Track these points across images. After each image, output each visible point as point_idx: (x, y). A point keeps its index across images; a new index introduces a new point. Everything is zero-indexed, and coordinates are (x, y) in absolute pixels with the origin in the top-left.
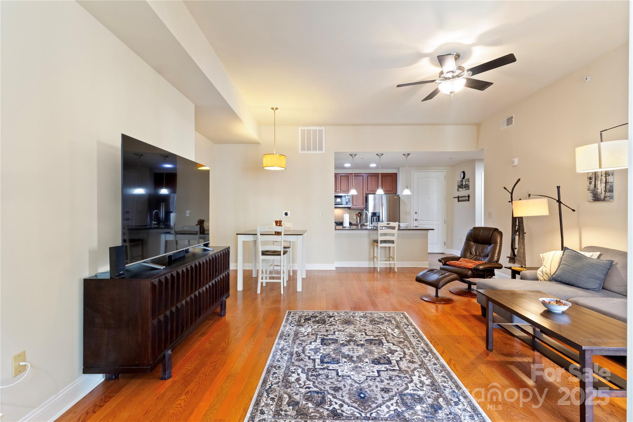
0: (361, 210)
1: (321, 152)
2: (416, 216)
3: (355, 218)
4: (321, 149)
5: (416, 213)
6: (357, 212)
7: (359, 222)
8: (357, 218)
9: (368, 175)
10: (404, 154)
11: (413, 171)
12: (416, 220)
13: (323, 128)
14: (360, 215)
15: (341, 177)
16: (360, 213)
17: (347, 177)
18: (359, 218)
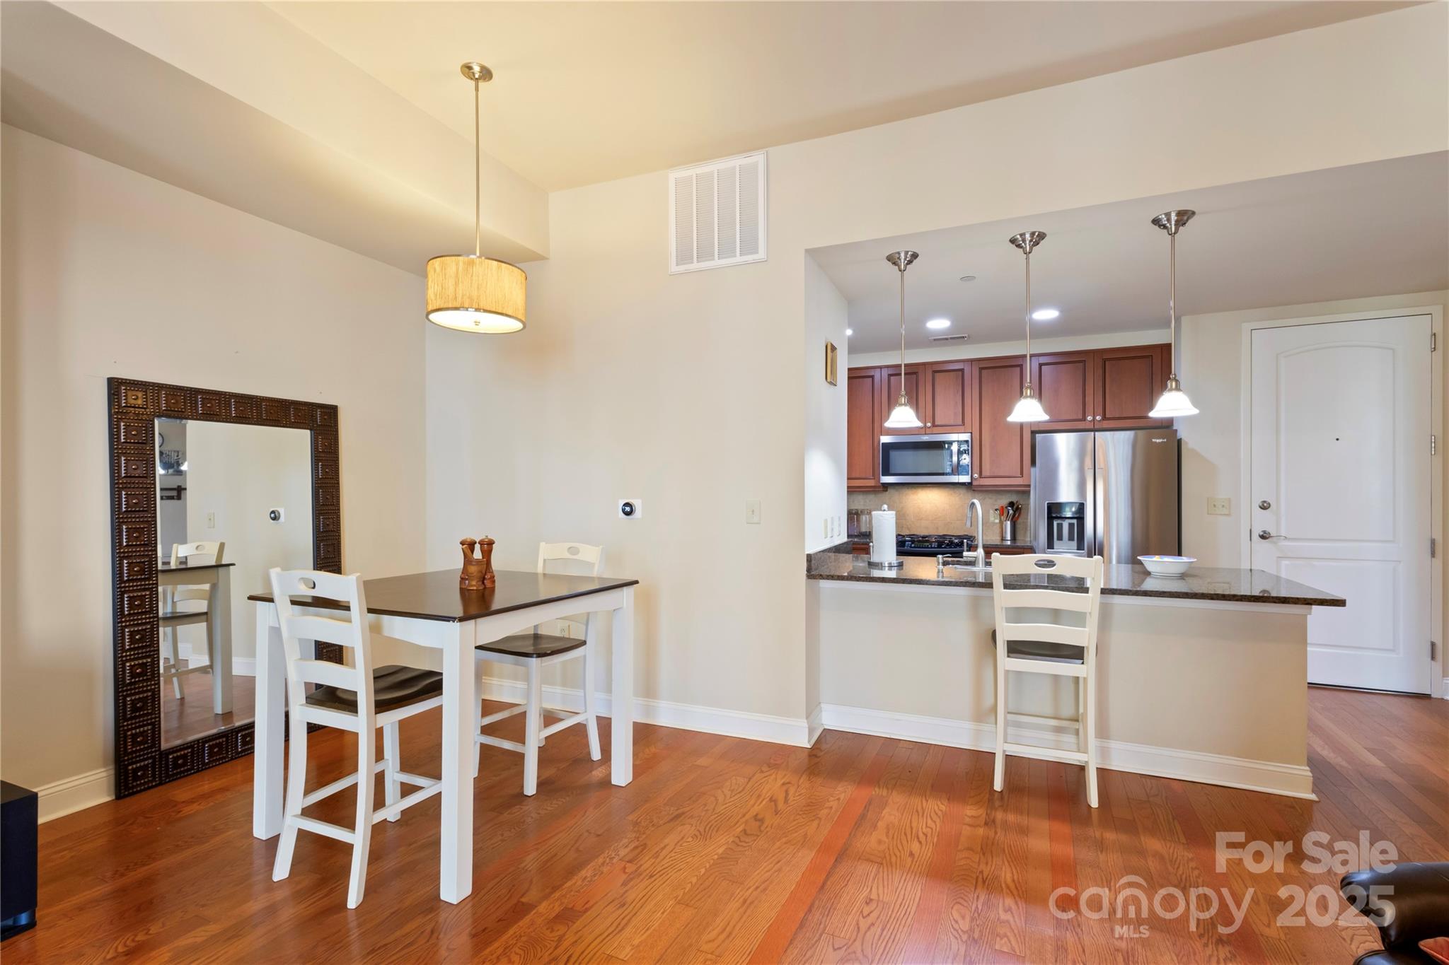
0: (1018, 492)
1: (750, 258)
2: (1263, 521)
3: (997, 521)
4: (750, 246)
5: (1265, 506)
6: (1004, 501)
7: (1009, 537)
8: (1001, 523)
9: (1043, 360)
10: (1156, 222)
11: (1247, 327)
12: (1263, 537)
13: (758, 158)
14: (1015, 511)
15: (937, 375)
16: (1011, 504)
17: (960, 373)
18: (1009, 523)
